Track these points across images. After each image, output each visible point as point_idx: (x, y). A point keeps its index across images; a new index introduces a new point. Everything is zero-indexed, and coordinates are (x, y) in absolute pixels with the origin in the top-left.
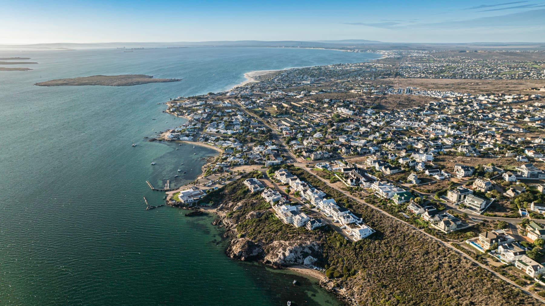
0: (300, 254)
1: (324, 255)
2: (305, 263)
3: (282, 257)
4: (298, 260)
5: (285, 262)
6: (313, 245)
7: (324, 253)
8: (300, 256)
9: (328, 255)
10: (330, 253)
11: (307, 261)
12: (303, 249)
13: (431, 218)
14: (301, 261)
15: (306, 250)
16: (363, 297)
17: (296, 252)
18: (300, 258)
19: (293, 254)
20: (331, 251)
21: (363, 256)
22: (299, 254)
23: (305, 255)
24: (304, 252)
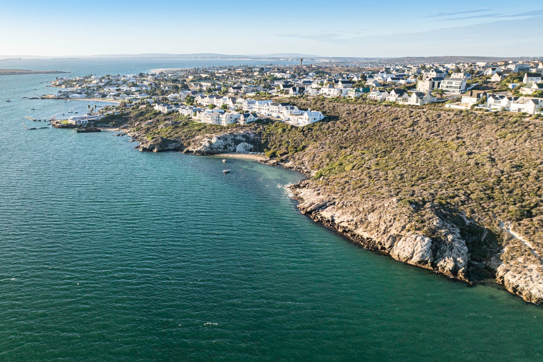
0: (231, 141)
1: (263, 142)
2: (237, 150)
3: (207, 145)
4: (228, 147)
5: (212, 149)
6: (248, 133)
7: (262, 139)
8: (230, 143)
9: (267, 141)
10: (270, 139)
11: (239, 147)
12: (235, 137)
13: (399, 97)
14: (232, 149)
15: (238, 138)
16: (316, 161)
17: (226, 140)
18: (230, 145)
19: (221, 141)
20: (271, 137)
21: (314, 134)
22: (229, 141)
23: (237, 142)
24: (236, 140)
